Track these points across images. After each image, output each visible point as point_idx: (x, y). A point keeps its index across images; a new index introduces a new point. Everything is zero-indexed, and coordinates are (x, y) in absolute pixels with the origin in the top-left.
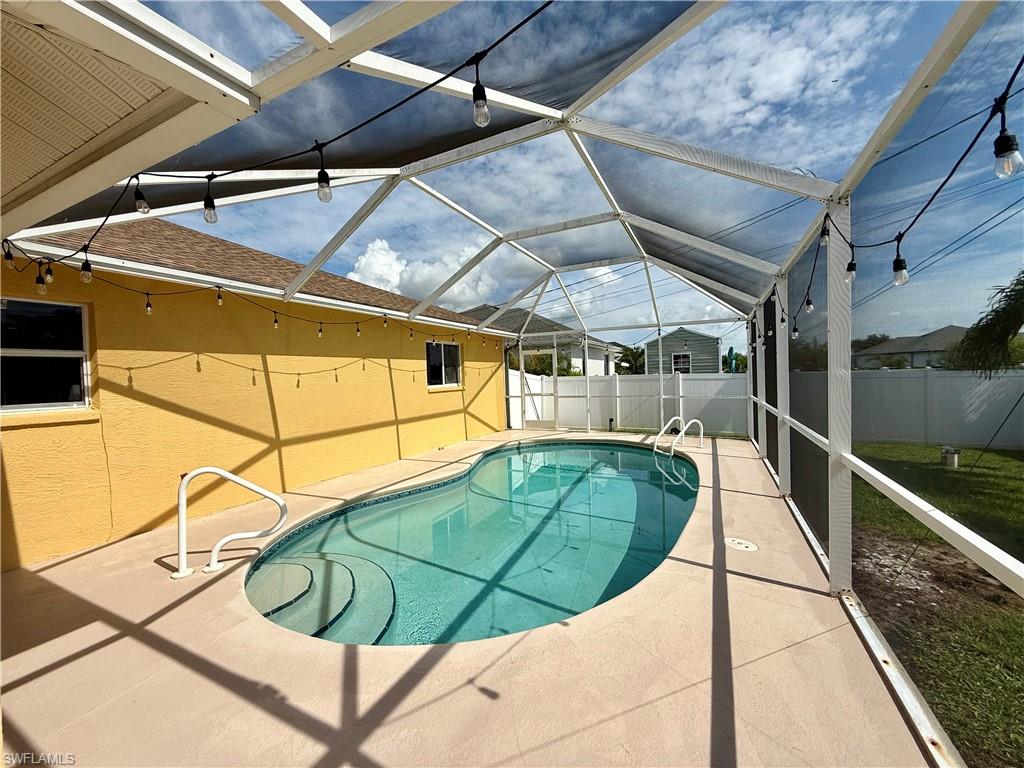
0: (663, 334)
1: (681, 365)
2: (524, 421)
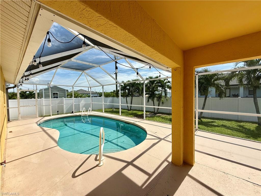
1: (55, 96)
2: (20, 116)
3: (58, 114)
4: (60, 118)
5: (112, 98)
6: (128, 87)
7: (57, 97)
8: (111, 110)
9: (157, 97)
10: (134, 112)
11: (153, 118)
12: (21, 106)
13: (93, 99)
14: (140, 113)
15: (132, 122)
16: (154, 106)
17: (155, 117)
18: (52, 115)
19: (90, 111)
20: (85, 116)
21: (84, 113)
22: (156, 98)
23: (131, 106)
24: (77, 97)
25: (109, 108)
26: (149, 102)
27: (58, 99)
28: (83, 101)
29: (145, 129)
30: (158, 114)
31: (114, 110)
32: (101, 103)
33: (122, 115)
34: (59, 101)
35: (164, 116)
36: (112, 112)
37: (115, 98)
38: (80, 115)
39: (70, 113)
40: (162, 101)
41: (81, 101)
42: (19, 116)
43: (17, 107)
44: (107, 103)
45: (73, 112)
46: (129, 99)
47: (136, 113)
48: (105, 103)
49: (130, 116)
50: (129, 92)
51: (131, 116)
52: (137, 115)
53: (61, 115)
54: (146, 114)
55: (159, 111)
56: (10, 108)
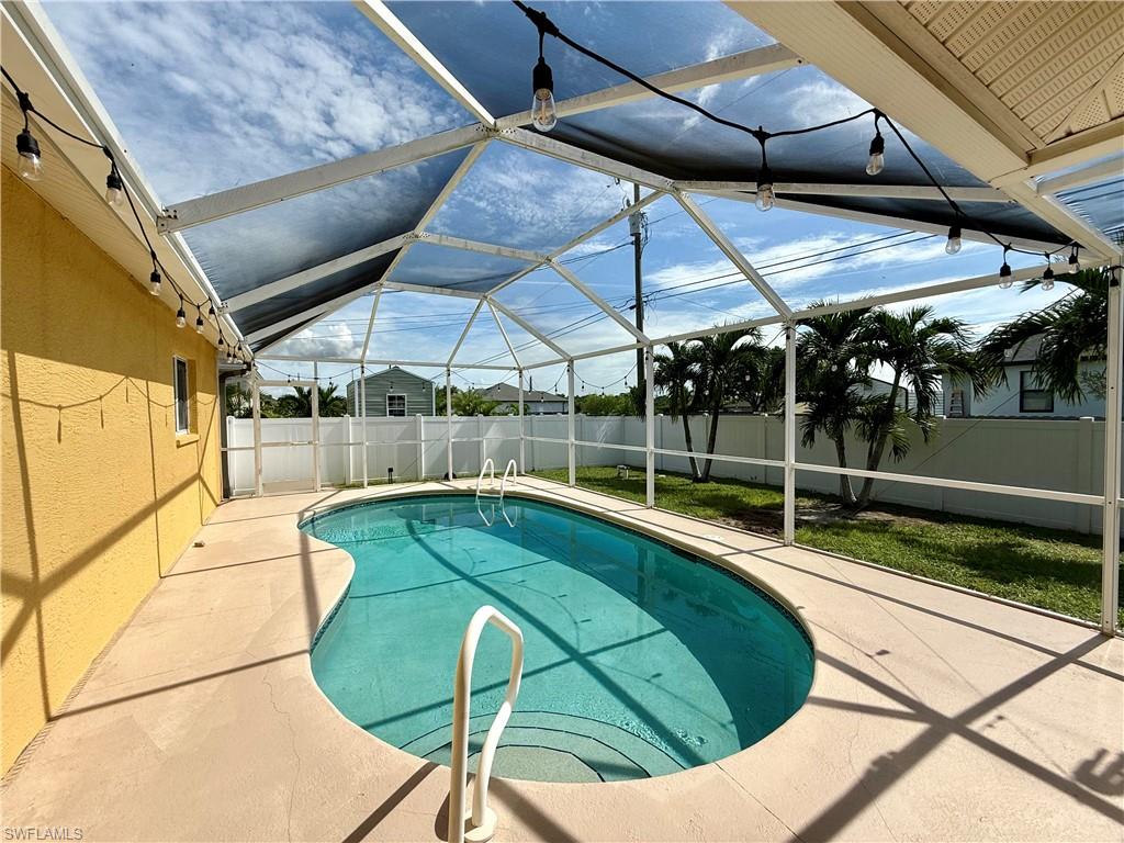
0: (367, 374)
1: (396, 407)
2: (261, 484)
3: (391, 482)
4: (394, 500)
5: (619, 418)
6: (696, 368)
7: (401, 414)
8: (612, 473)
9: (861, 417)
10: (727, 490)
11: (837, 534)
12: (265, 445)
13: (535, 424)
14: (758, 499)
15: (715, 550)
16: (843, 465)
17: (854, 527)
18: (370, 484)
19: (511, 474)
20: (490, 497)
21: (488, 480)
22: (854, 423)
23: (709, 461)
24: (473, 411)
25: (605, 464)
26: (812, 440)
27: (405, 418)
28: (492, 432)
29: (795, 610)
30: (866, 509)
31: (627, 474)
32: (561, 441)
33: (658, 505)
34: (405, 426)
35: (909, 525)
36: (614, 486)
37: (633, 420)
38: (472, 490)
39: (436, 480)
40: (896, 438)
41: (488, 429)
42: (257, 482)
43: (251, 448)
44: (595, 444)
45: (446, 477)
46: (699, 424)
47: (734, 498)
48: (577, 442)
49: (700, 511)
50: (699, 390)
51: (710, 512)
52: (743, 509)
53: (400, 486)
54: (797, 507)
55: (872, 495)
56: (230, 449)
